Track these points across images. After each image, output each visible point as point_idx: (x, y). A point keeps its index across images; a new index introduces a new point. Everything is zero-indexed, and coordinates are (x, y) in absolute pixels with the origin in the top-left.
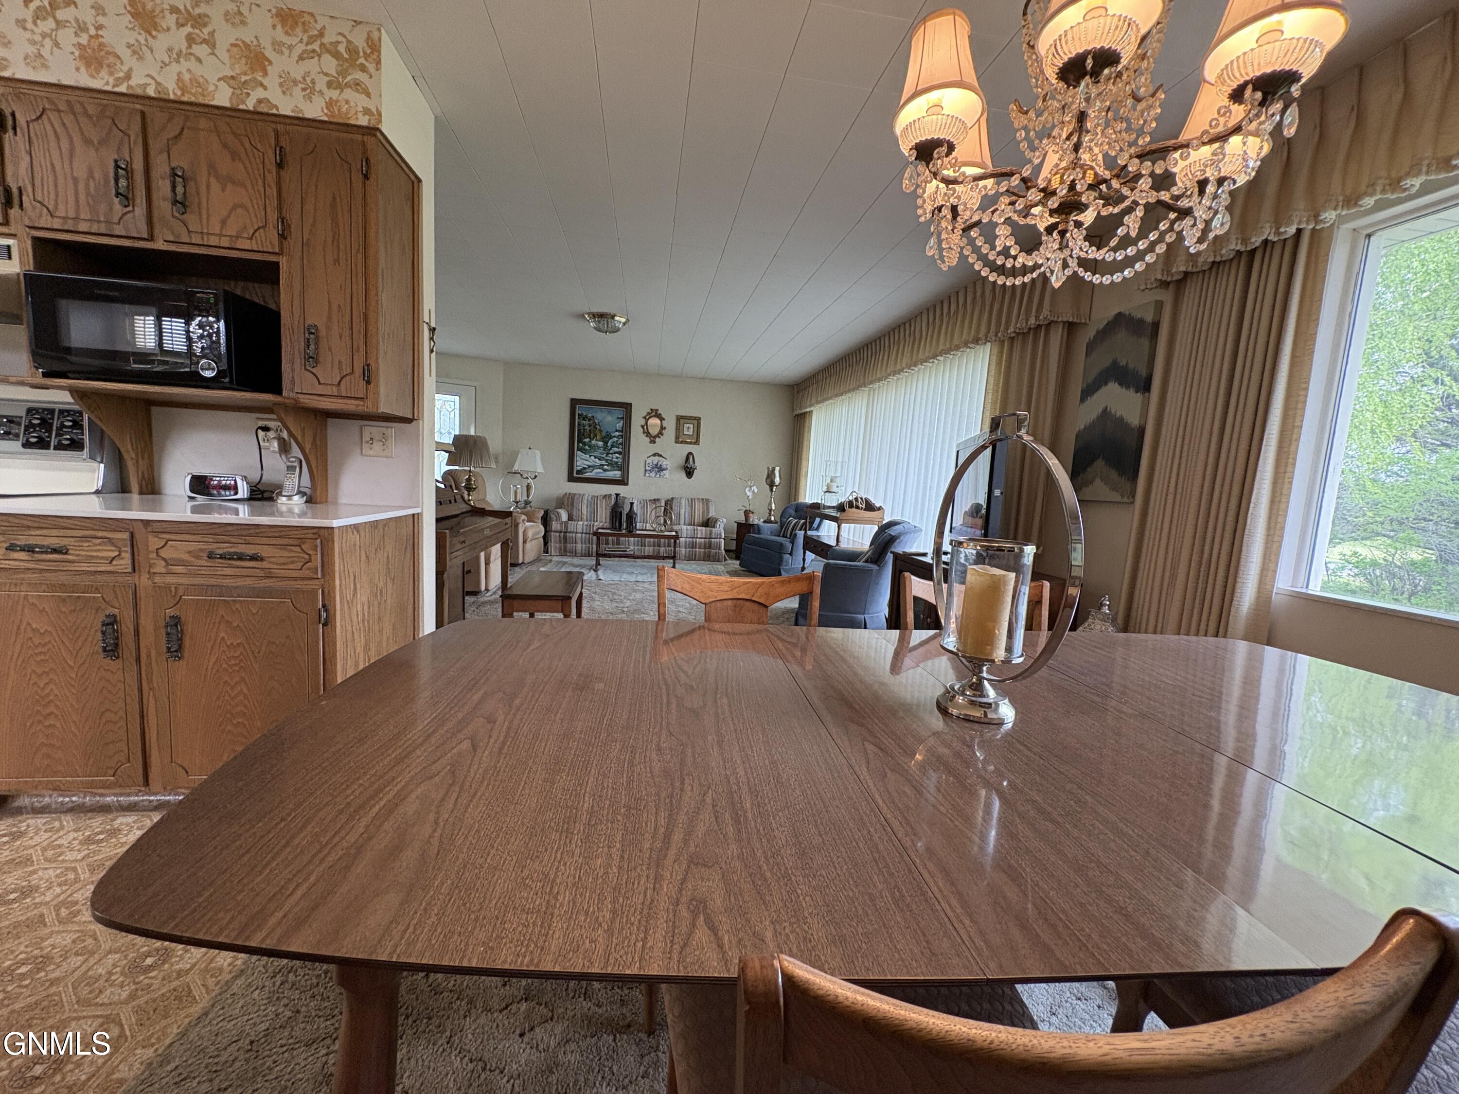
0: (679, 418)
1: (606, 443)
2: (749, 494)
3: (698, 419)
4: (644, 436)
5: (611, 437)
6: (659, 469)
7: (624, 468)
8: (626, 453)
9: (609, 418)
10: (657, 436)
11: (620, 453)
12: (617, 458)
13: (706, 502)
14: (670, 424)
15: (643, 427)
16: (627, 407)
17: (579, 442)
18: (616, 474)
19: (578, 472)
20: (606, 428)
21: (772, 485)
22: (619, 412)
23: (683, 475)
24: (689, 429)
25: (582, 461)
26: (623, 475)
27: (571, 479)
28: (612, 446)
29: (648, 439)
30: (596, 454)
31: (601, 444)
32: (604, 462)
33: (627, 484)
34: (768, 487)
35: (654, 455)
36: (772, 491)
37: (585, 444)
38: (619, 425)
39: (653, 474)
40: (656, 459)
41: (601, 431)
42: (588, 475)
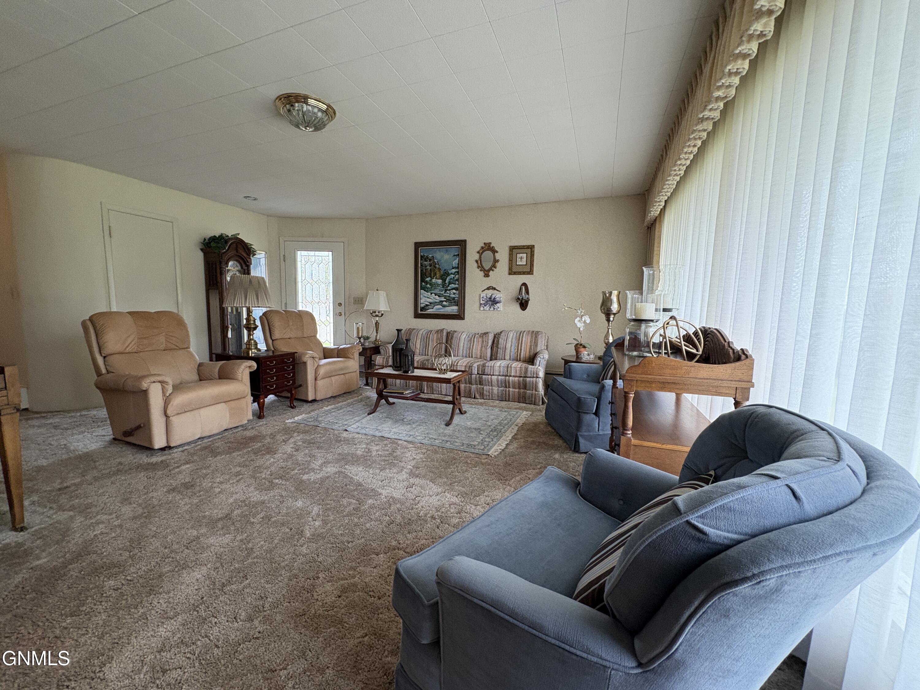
0: (513, 249)
1: (444, 280)
2: (579, 325)
3: (531, 248)
4: (478, 270)
5: (448, 274)
6: (493, 302)
7: (460, 302)
8: (462, 290)
9: (446, 257)
10: (491, 269)
11: (456, 289)
12: (453, 294)
13: (535, 335)
14: (503, 256)
15: (477, 261)
16: (462, 244)
17: (422, 280)
18: (453, 309)
19: (422, 309)
20: (444, 266)
21: (608, 313)
22: (455, 250)
23: (517, 307)
24: (522, 259)
25: (425, 298)
26: (459, 310)
27: (417, 316)
28: (450, 283)
29: (482, 273)
30: (437, 291)
31: (440, 281)
32: (443, 299)
33: (463, 319)
34: (603, 316)
35: (488, 289)
36: (608, 320)
37: (427, 283)
38: (455, 262)
39: (487, 308)
40: (490, 293)
41: (439, 269)
42: (430, 311)
